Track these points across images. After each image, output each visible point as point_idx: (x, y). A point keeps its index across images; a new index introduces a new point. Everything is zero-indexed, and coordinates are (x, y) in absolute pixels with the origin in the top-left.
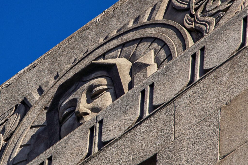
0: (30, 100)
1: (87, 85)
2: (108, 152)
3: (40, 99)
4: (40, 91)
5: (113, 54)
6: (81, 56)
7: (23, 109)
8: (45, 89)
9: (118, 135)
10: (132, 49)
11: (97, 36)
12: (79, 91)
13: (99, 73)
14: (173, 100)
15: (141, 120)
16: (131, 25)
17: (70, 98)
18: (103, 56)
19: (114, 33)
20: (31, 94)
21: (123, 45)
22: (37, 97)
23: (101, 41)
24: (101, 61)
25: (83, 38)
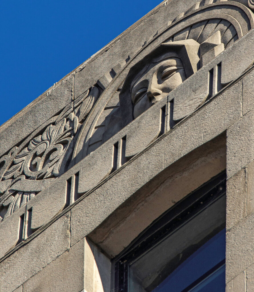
0: (103, 82)
1: (157, 66)
2: (179, 130)
3: (113, 82)
4: (113, 73)
5: (181, 35)
6: (151, 38)
7: (96, 91)
8: (117, 72)
9: (188, 114)
10: (199, 30)
11: (166, 19)
12: (150, 72)
13: (169, 54)
14: (240, 78)
15: (210, 98)
16: (197, 7)
17: (142, 79)
18: (172, 38)
19: (182, 16)
20: (103, 77)
21: (191, 27)
22: (110, 79)
23: (170, 23)
24: (170, 43)
25: (152, 22)
